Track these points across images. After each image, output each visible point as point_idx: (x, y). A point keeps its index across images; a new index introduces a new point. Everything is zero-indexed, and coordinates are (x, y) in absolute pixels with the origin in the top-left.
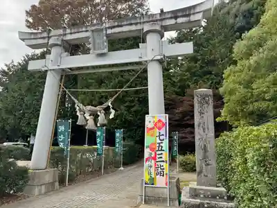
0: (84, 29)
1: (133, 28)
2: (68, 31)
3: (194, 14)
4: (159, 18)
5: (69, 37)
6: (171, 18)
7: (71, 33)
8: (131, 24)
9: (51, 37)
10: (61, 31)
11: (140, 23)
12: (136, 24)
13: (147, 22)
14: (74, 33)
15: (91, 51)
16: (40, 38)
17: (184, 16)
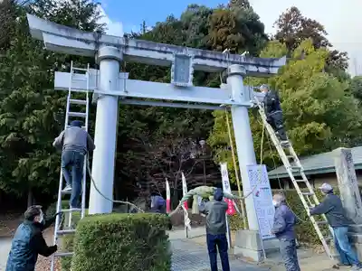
0: (157, 48)
1: (217, 64)
2: (132, 43)
3: (272, 67)
6: (253, 65)
7: (136, 48)
8: (215, 59)
9: (102, 43)
11: (225, 61)
12: (221, 61)
13: (233, 63)
14: (141, 49)
15: (172, 80)
16: (78, 39)
17: (264, 66)
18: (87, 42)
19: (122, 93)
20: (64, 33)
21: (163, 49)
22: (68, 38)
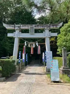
0: (27, 26)
2: (21, 26)
3: (58, 26)
4: (49, 25)
5: (21, 28)
6: (52, 26)
8: (41, 26)
9: (16, 27)
10: (19, 25)
12: (43, 26)
13: (46, 26)
14: (23, 26)
15: (30, 33)
16: (11, 27)
17: (55, 26)
18: (13, 27)
19: (19, 37)
20: (9, 26)
21: (28, 26)
22: (10, 27)
